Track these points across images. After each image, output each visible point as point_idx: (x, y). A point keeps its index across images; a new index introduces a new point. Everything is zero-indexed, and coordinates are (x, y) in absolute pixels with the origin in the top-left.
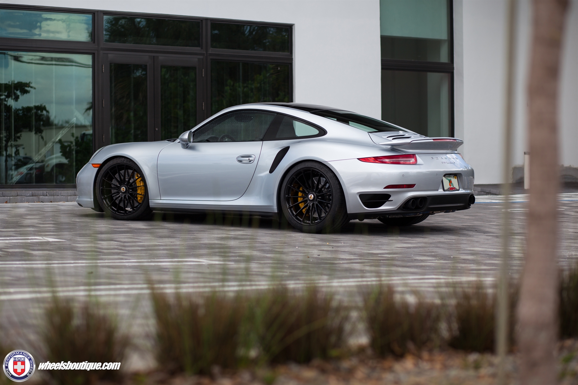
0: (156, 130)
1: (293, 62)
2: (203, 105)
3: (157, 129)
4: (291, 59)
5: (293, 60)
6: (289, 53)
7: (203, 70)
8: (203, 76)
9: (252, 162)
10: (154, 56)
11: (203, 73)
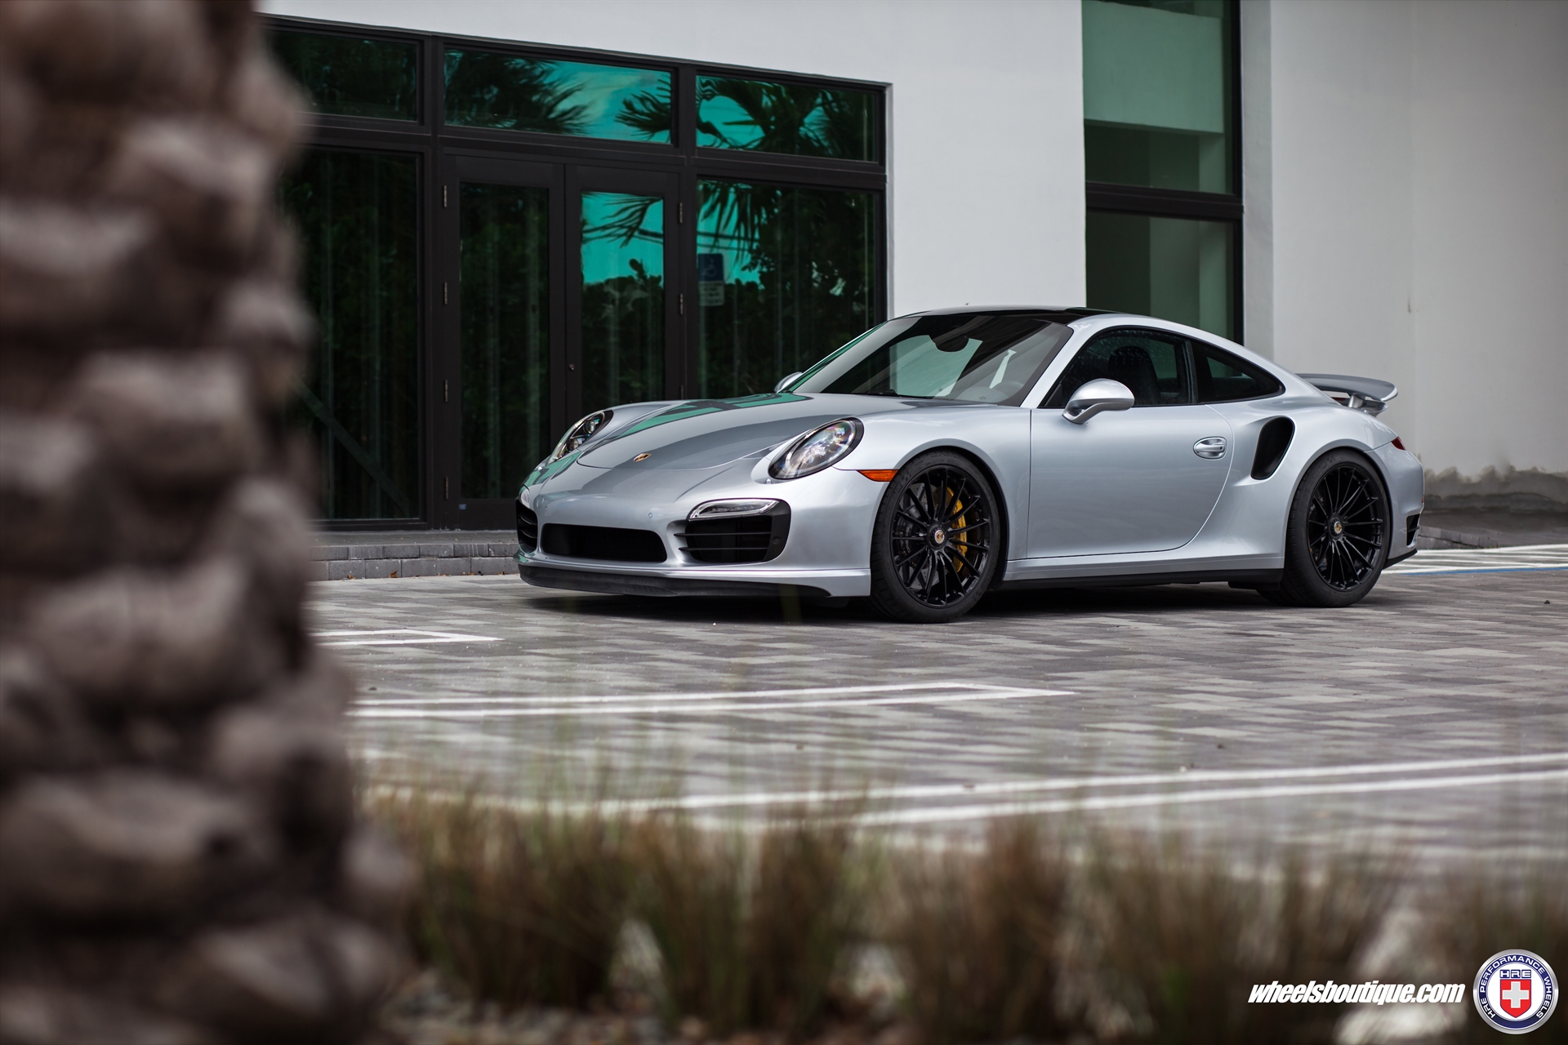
0: (570, 369)
1: (887, 185)
2: (682, 300)
3: (572, 367)
4: (883, 179)
5: (888, 180)
6: (877, 163)
7: (681, 205)
8: (681, 221)
9: (1221, 454)
10: (565, 165)
11: (681, 213)
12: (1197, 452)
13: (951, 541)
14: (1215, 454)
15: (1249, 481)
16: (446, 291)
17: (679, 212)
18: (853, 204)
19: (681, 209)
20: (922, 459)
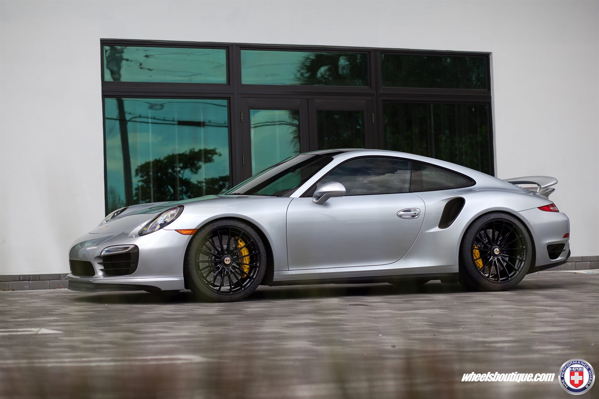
4: (490, 97)
5: (492, 97)
6: (486, 90)
7: (373, 114)
8: (373, 122)
9: (416, 217)
10: (308, 99)
11: (373, 118)
12: (400, 216)
13: (235, 263)
14: (413, 216)
15: (437, 229)
16: (243, 159)
17: (372, 118)
18: (473, 110)
19: (373, 116)
20: (214, 224)
